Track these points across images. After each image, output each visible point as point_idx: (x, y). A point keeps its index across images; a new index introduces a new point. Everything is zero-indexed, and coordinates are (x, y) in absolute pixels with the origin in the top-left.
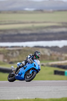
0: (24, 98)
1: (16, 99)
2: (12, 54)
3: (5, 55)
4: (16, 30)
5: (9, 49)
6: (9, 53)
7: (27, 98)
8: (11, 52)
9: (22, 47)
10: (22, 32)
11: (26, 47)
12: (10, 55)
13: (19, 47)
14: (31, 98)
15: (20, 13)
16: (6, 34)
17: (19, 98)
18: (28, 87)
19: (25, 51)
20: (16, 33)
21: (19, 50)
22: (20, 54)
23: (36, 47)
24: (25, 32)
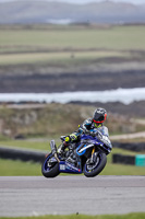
0: (48, 213)
1: (30, 215)
2: (22, 117)
3: (7, 119)
4: (30, 66)
5: (15, 106)
6: (14, 115)
7: (55, 213)
8: (19, 115)
9: (44, 102)
10: (43, 71)
11: (53, 102)
12: (17, 120)
13: (37, 103)
14: (62, 213)
15: (39, 29)
16: (9, 74)
17: (36, 214)
18: (56, 190)
19: (49, 111)
20: (30, 73)
21: (37, 110)
22: (39, 118)
23: (73, 102)
24: (51, 71)
